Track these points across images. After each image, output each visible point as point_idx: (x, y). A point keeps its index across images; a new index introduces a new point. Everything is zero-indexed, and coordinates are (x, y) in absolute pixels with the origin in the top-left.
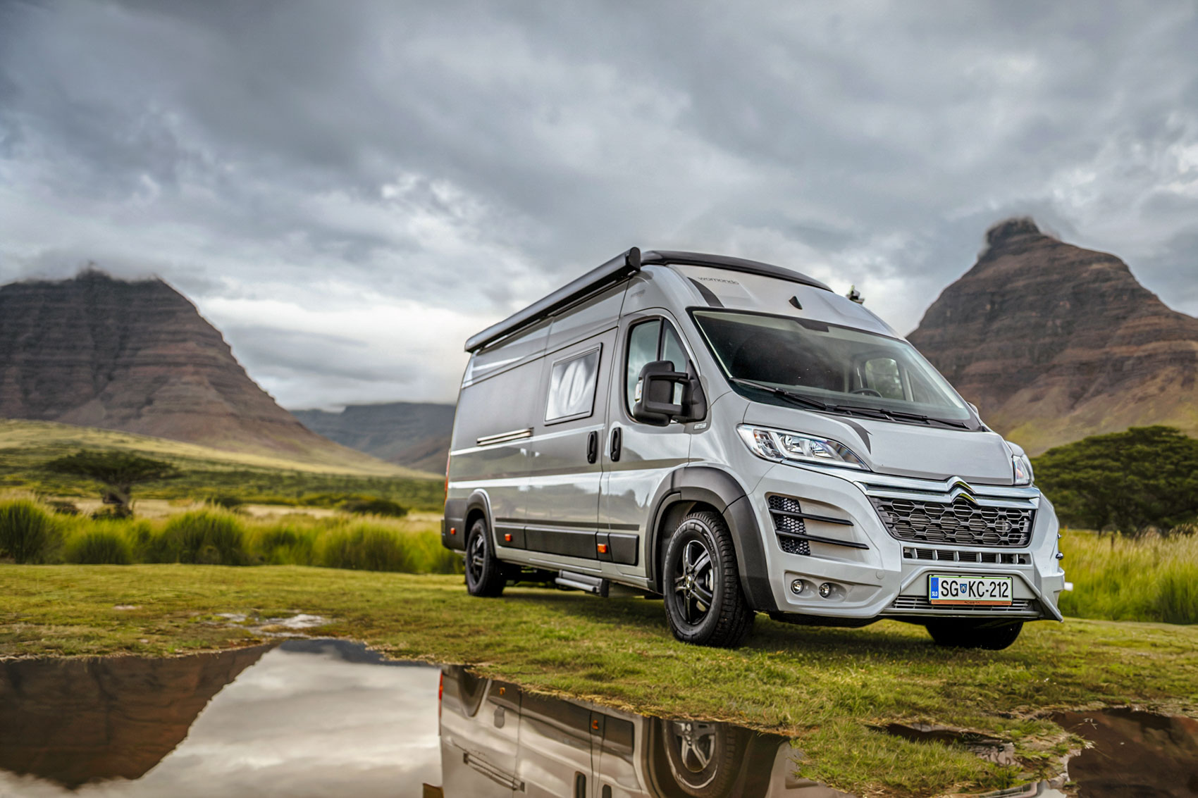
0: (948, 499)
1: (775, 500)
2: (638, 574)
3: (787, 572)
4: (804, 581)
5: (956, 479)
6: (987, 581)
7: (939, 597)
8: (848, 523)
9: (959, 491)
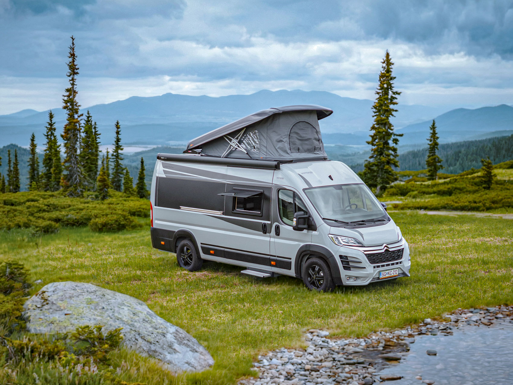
0: (383, 251)
1: (341, 257)
2: (292, 272)
3: (346, 275)
4: (350, 277)
5: (385, 245)
6: (392, 271)
7: (381, 277)
8: (361, 262)
9: (386, 248)
